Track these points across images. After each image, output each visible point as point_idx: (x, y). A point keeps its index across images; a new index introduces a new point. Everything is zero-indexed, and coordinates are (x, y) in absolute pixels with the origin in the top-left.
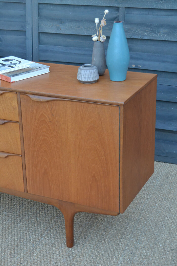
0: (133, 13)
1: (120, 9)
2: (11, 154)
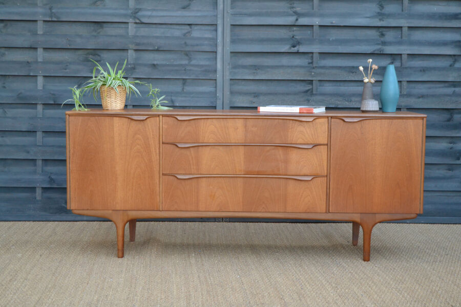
0: (325, 85)
2: (316, 176)
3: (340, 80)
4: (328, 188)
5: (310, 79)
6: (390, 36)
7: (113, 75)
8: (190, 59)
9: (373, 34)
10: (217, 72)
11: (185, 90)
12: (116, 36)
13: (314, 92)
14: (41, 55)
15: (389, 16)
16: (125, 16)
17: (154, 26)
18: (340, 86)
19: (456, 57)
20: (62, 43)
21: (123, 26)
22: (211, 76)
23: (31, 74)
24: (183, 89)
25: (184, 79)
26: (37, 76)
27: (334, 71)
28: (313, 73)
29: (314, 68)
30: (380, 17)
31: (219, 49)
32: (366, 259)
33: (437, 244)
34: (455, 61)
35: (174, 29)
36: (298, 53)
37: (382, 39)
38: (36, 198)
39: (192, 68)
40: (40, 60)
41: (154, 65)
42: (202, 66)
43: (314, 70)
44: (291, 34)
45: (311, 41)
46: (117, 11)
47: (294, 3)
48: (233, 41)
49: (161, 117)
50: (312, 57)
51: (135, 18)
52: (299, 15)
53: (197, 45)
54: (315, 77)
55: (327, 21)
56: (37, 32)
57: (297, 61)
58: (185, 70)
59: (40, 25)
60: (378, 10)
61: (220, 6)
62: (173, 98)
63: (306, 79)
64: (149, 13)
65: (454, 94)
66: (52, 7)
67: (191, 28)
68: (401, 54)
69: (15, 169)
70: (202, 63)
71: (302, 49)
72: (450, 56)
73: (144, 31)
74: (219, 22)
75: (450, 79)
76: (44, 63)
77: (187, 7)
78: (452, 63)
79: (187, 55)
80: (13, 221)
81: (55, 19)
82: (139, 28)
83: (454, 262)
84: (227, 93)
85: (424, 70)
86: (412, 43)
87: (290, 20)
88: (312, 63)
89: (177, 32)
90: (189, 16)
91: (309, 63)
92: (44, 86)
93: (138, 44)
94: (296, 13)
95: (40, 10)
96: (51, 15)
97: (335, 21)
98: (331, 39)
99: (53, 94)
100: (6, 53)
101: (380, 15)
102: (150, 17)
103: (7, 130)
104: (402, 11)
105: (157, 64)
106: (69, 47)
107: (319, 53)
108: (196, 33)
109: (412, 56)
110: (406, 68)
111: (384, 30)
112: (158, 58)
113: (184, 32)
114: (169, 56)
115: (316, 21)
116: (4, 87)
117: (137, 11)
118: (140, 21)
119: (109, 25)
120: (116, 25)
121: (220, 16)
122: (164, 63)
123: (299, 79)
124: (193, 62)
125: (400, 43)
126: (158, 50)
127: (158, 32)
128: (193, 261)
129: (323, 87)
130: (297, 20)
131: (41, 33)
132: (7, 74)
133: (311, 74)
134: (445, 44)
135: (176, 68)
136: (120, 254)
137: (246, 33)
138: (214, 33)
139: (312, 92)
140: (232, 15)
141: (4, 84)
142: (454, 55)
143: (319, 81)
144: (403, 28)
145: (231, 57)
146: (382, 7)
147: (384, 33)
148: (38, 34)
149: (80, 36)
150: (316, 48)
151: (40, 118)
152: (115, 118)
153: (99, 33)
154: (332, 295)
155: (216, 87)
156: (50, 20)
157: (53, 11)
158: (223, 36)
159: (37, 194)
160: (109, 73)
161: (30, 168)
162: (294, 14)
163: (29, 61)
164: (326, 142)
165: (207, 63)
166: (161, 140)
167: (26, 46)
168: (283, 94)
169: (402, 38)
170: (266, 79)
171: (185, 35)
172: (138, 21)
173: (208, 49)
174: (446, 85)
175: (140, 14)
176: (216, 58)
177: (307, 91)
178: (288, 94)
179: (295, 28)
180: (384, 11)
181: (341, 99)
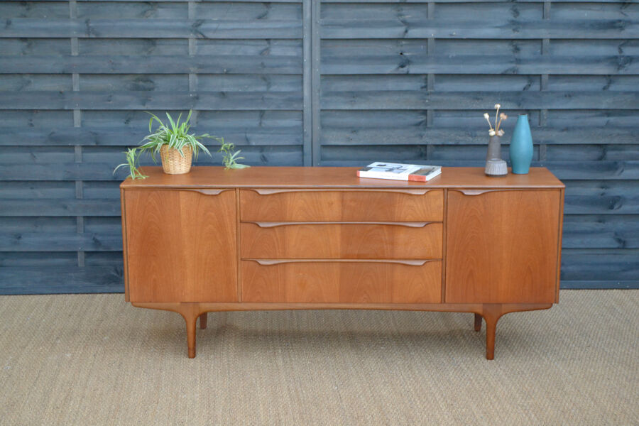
0: (442, 115)
1: (428, 112)
2: (428, 260)
3: (462, 108)
4: (444, 274)
5: (423, 108)
6: (526, 51)
7: (175, 129)
8: (269, 85)
9: (504, 49)
10: (305, 101)
11: (263, 125)
12: (172, 56)
13: (428, 126)
14: (77, 83)
15: (525, 24)
16: (184, 29)
17: (222, 42)
18: (462, 116)
19: (611, 78)
20: (104, 66)
21: (181, 42)
22: (296, 106)
23: (66, 108)
24: (260, 123)
25: (261, 111)
26: (73, 110)
27: (453, 98)
28: (427, 101)
29: (428, 94)
30: (514, 27)
31: (307, 71)
32: (490, 356)
33: (579, 327)
34: (610, 82)
35: (247, 45)
36: (407, 75)
37: (517, 55)
38: (77, 265)
39: (272, 96)
40: (76, 89)
41: (223, 93)
42: (285, 93)
43: (429, 97)
44: (399, 49)
45: (424, 59)
46: (173, 24)
47: (402, 10)
48: (324, 61)
49: (238, 190)
50: (426, 79)
51: (197, 32)
52: (408, 25)
53: (278, 66)
54: (429, 105)
55: (445, 33)
56: (71, 53)
57: (407, 85)
58: (263, 99)
59: (74, 43)
60: (511, 17)
61: (307, 15)
62: (248, 135)
63: (418, 108)
64: (214, 26)
65: (608, 125)
66: (89, 20)
67: (269, 43)
68: (541, 75)
69: (49, 228)
70: (284, 89)
71: (413, 69)
72: (604, 76)
73: (209, 49)
74: (306, 36)
75: (603, 107)
76: (81, 92)
77: (264, 16)
78: (606, 85)
79: (264, 79)
80: (50, 294)
81: (94, 36)
82: (202, 44)
83: (595, 359)
84: (317, 128)
85: (569, 95)
86: (555, 60)
87: (397, 32)
88: (426, 87)
89: (251, 50)
90: (267, 29)
91: (422, 88)
92: (82, 122)
93: (201, 67)
94: (405, 23)
95: (73, 24)
96: (89, 30)
97: (456, 33)
98: (450, 56)
99: (96, 134)
100: (32, 80)
101: (514, 24)
102: (215, 30)
103: (37, 179)
104: (543, 17)
105: (227, 92)
106: (111, 71)
107: (435, 75)
108: (276, 51)
109: (555, 77)
110: (547, 93)
111: (520, 43)
112: (228, 85)
113: (260, 48)
114: (241, 81)
115: (431, 33)
116: (32, 125)
117: (199, 23)
118: (204, 36)
119: (163, 42)
120: (172, 42)
121: (306, 28)
122: (235, 89)
123: (408, 108)
124: (273, 88)
125: (539, 60)
126: (227, 74)
127: (227, 50)
128: (280, 362)
129: (440, 118)
130: (406, 31)
131: (77, 54)
132: (35, 108)
133: (425, 102)
134: (597, 61)
135: (251, 97)
136: (192, 354)
137: (341, 50)
138: (300, 50)
139: (426, 124)
140: (322, 25)
141: (31, 120)
142: (609, 75)
143: (436, 110)
144: (544, 41)
145: (322, 80)
146: (516, 13)
147: (519, 46)
148: (73, 56)
149: (127, 57)
150: (430, 69)
151: (79, 163)
152: (180, 192)
153: (150, 52)
154: (446, 417)
155: (303, 120)
156: (87, 36)
157: (91, 25)
158: (311, 53)
159: (79, 259)
160: (171, 128)
161: (68, 227)
162: (402, 24)
163: (62, 90)
164: (441, 219)
165: (291, 89)
166: (239, 218)
167: (58, 72)
169: (542, 53)
170: (367, 108)
171: (261, 53)
172: (200, 36)
173: (291, 70)
174: (599, 113)
175: (204, 26)
176: (302, 82)
177: (419, 124)
178: (395, 128)
179: (404, 42)
180: (519, 19)
181: (463, 133)
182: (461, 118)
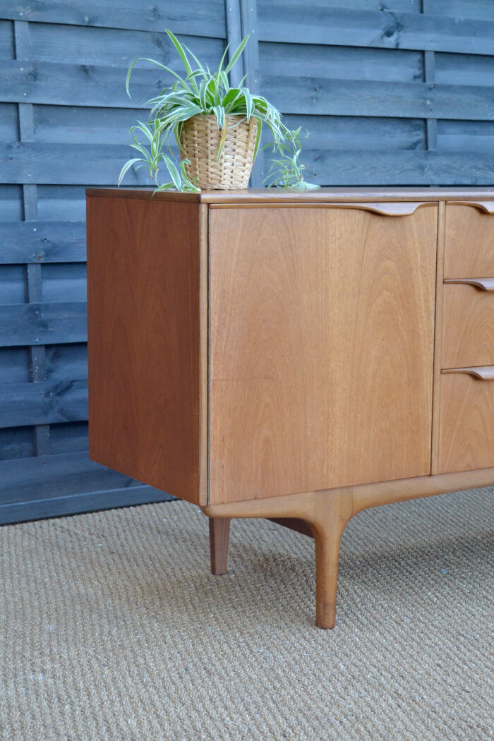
1: (429, 123)
3: (478, 118)
5: (422, 115)
8: (167, 56)
13: (431, 149)
18: (475, 133)
27: (468, 98)
28: (429, 102)
29: (430, 89)
31: (234, 32)
36: (396, 50)
43: (430, 95)
45: (418, 23)
48: (263, 13)
50: (423, 62)
54: (431, 110)
57: (393, 71)
63: (415, 116)
71: (408, 40)
79: (158, 43)
88: (423, 76)
91: (415, 77)
98: (457, 21)
105: (92, 67)
107: (436, 53)
123: (401, 116)
126: (88, 27)
129: (445, 136)
133: (424, 104)
139: (426, 147)
143: (439, 120)
145: (261, 52)
150: (429, 41)
168: (373, 153)
170: (337, 113)
173: (206, 29)
177: (413, 147)
178: (383, 153)
181: (480, 164)
182: (474, 137)
